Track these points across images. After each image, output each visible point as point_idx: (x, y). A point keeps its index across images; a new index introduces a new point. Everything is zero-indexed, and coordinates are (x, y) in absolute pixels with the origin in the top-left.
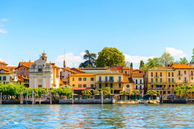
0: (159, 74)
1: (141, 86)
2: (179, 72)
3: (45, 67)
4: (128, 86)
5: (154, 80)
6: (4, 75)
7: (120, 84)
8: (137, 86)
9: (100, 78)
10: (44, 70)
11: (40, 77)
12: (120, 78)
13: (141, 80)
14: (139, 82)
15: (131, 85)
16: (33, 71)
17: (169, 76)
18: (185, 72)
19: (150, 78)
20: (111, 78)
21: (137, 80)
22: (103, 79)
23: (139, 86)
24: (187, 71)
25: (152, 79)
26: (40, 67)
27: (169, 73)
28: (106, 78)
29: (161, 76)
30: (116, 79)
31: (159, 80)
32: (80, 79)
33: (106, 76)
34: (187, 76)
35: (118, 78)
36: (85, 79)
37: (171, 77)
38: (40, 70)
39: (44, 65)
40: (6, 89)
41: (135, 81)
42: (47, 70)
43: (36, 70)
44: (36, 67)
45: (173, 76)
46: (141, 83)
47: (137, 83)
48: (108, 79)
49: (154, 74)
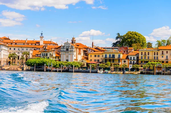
0: (147, 53)
1: (134, 62)
2: (163, 52)
3: (70, 47)
4: (125, 62)
5: (143, 57)
6: (47, 53)
7: (119, 60)
8: (131, 62)
9: (106, 55)
10: (69, 50)
11: (67, 54)
12: (119, 55)
13: (134, 58)
14: (132, 58)
15: (127, 61)
16: (63, 50)
17: (155, 55)
18: (167, 52)
19: (140, 56)
20: (114, 56)
21: (131, 58)
22: (108, 56)
23: (132, 62)
24: (169, 51)
25: (142, 57)
26: (67, 48)
27: (155, 53)
28: (110, 55)
29: (148, 54)
30: (116, 56)
31: (147, 58)
32: (95, 56)
33: (110, 54)
34: (168, 55)
35: (118, 56)
36: (99, 56)
37: (156, 56)
38: (67, 50)
39: (69, 46)
40: (41, 62)
41: (130, 58)
42: (72, 50)
43: (65, 50)
44: (65, 47)
46: (134, 59)
47: (131, 59)
48: (111, 56)
49: (144, 53)
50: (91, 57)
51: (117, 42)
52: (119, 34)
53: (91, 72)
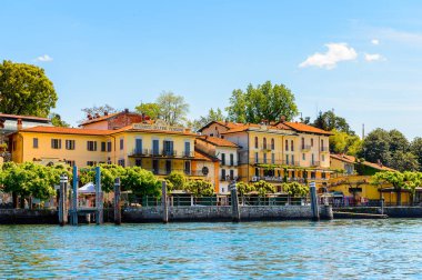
0: (269, 142)
1: (232, 172)
2: (303, 140)
4: (205, 171)
5: (261, 157)
7: (188, 163)
8: (223, 171)
9: (139, 142)
13: (232, 156)
14: (228, 159)
15: (211, 167)
17: (287, 148)
18: (312, 141)
19: (252, 150)
20: (168, 145)
21: (223, 155)
22: (147, 146)
23: (228, 173)
24: (316, 139)
25: (257, 155)
27: (287, 142)
28: (156, 143)
29: (273, 147)
31: (269, 157)
32: (56, 145)
33: (156, 137)
34: (315, 151)
35: (183, 148)
37: (290, 152)
41: (220, 157)
45: (292, 149)
46: (232, 164)
47: (223, 163)
48: (161, 147)
49: (261, 142)
50: (36, 145)
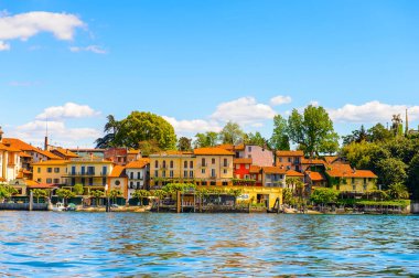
0: (168, 163)
1: (138, 183)
2: (203, 160)
4: (118, 183)
5: (160, 173)
7: (105, 179)
8: (132, 183)
9: (74, 168)
12: (105, 169)
13: (139, 173)
14: (135, 176)
15: (122, 181)
17: (186, 166)
18: (213, 160)
19: (153, 169)
20: (91, 170)
21: (132, 174)
22: (78, 170)
23: (135, 184)
24: (217, 158)
25: (157, 172)
27: (186, 162)
29: (172, 166)
30: (98, 171)
31: (168, 173)
32: (50, 170)
33: (83, 165)
34: (216, 167)
35: (102, 170)
36: (58, 170)
37: (189, 169)
41: (129, 175)
45: (192, 166)
46: (139, 178)
47: (132, 178)
48: (86, 170)
49: (160, 163)
50: (39, 171)
51: (107, 137)
52: (111, 118)
53: (34, 210)
